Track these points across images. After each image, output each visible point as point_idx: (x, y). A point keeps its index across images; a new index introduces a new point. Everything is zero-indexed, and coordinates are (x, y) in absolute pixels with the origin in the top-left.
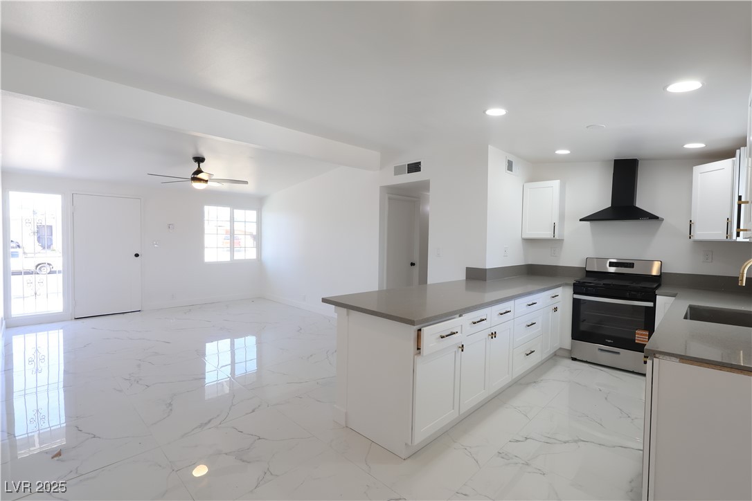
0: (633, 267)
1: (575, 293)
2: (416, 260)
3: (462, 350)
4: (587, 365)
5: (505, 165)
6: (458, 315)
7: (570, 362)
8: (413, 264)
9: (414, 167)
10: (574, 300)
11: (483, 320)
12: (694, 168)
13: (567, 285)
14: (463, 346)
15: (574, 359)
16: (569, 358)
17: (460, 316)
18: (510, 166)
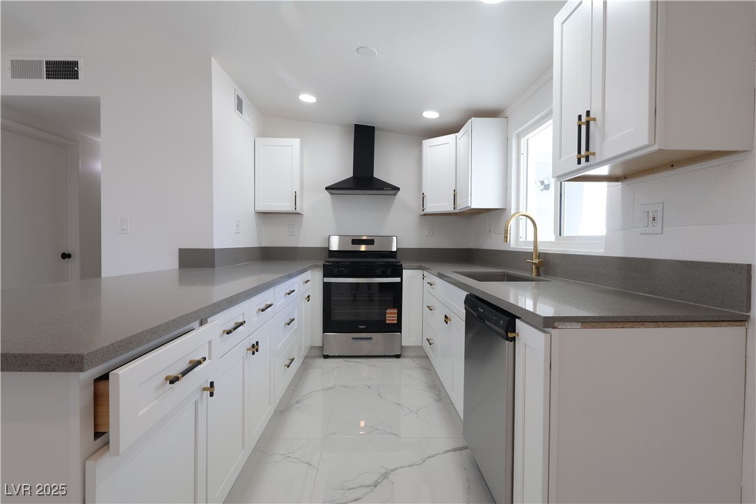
0: (373, 244)
1: (325, 276)
2: (73, 246)
3: (212, 395)
4: (340, 360)
5: (233, 104)
6: (197, 323)
7: (322, 361)
8: (66, 256)
9: (64, 70)
10: (325, 284)
11: (242, 324)
12: (424, 141)
13: (316, 266)
14: (212, 384)
15: (326, 357)
16: (320, 357)
17: (201, 324)
18: (240, 107)
